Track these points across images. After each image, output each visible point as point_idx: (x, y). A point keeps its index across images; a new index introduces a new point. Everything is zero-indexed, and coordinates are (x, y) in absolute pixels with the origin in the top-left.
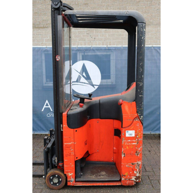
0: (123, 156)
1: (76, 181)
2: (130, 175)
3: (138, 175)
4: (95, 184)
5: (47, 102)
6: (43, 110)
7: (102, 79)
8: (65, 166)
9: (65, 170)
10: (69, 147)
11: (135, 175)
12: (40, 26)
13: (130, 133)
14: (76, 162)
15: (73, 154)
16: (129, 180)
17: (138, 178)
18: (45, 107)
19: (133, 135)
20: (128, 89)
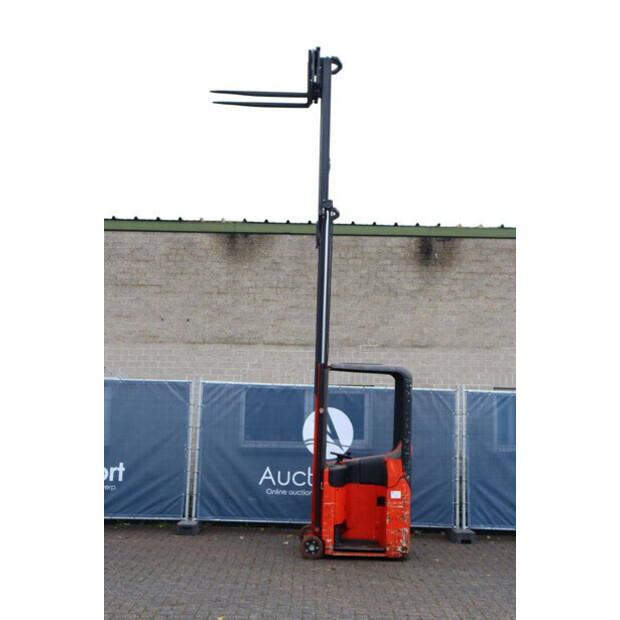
0: (388, 520)
1: (335, 550)
2: (396, 545)
3: (404, 545)
4: (356, 554)
5: (268, 469)
6: (260, 483)
7: (354, 438)
8: (324, 530)
9: (324, 536)
10: (328, 507)
11: (401, 545)
12: (242, 341)
13: (396, 494)
14: (335, 526)
15: (332, 516)
16: (395, 550)
17: (404, 548)
18: (264, 477)
19: (399, 497)
20: (394, 448)
